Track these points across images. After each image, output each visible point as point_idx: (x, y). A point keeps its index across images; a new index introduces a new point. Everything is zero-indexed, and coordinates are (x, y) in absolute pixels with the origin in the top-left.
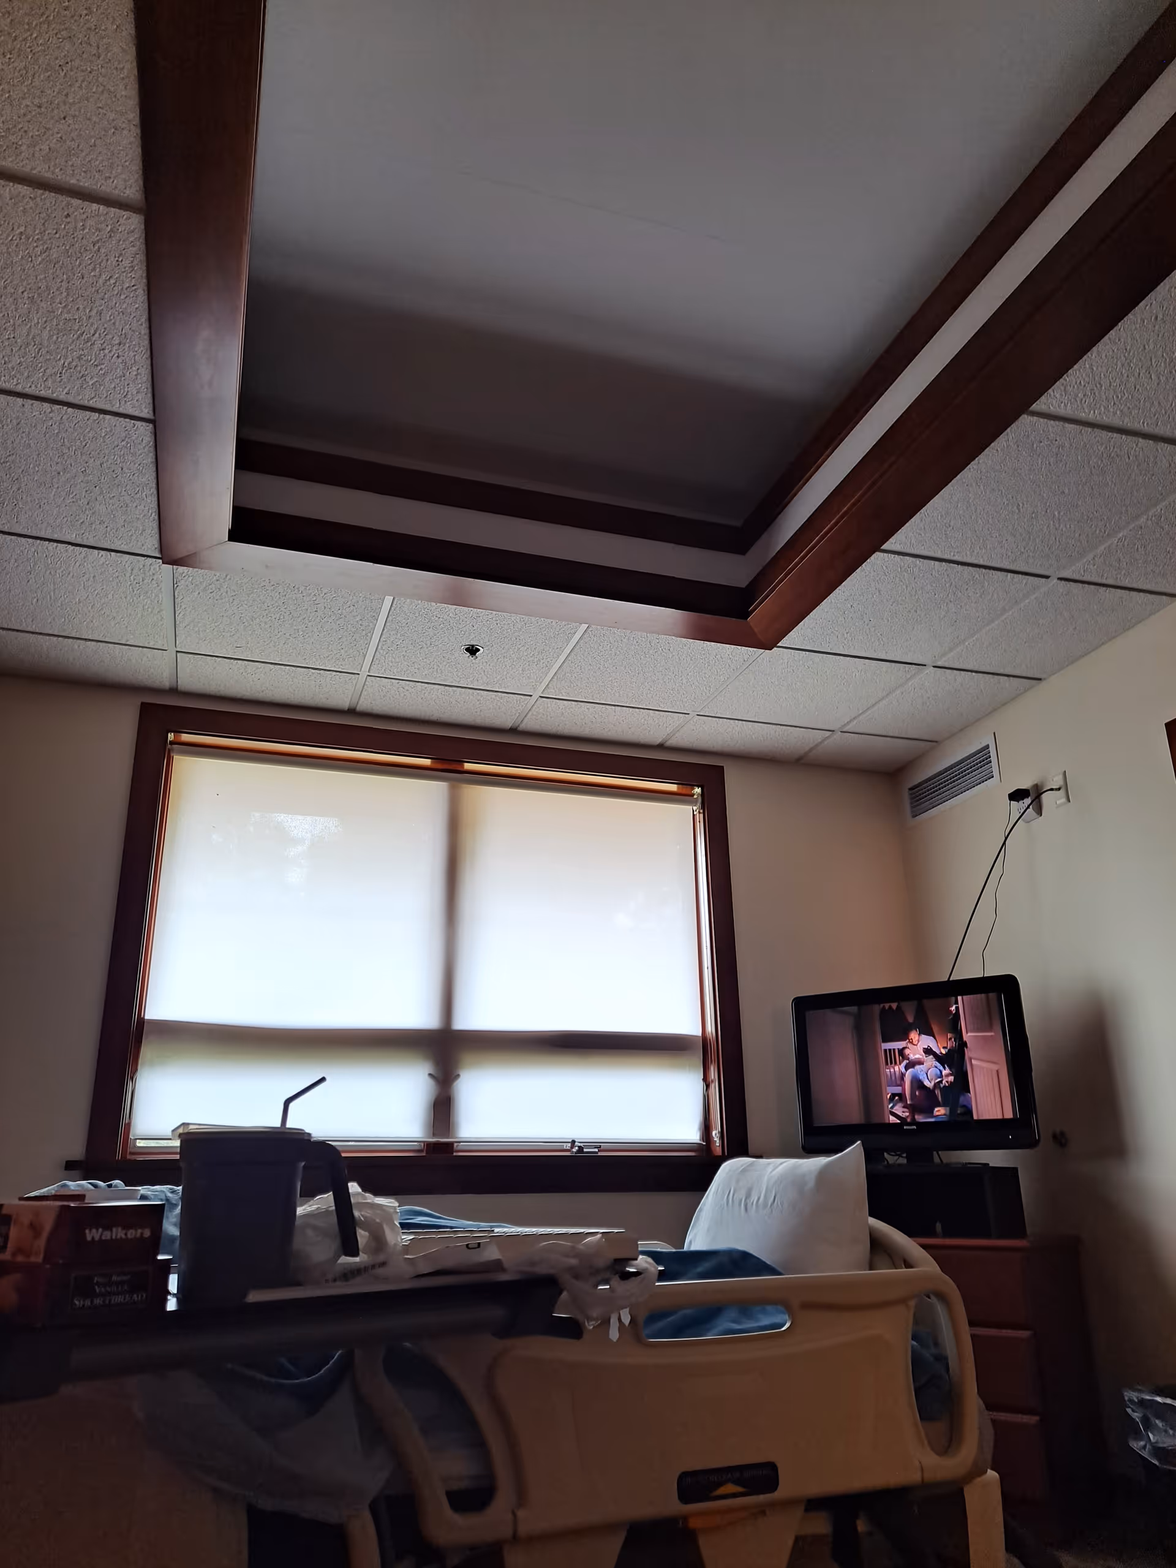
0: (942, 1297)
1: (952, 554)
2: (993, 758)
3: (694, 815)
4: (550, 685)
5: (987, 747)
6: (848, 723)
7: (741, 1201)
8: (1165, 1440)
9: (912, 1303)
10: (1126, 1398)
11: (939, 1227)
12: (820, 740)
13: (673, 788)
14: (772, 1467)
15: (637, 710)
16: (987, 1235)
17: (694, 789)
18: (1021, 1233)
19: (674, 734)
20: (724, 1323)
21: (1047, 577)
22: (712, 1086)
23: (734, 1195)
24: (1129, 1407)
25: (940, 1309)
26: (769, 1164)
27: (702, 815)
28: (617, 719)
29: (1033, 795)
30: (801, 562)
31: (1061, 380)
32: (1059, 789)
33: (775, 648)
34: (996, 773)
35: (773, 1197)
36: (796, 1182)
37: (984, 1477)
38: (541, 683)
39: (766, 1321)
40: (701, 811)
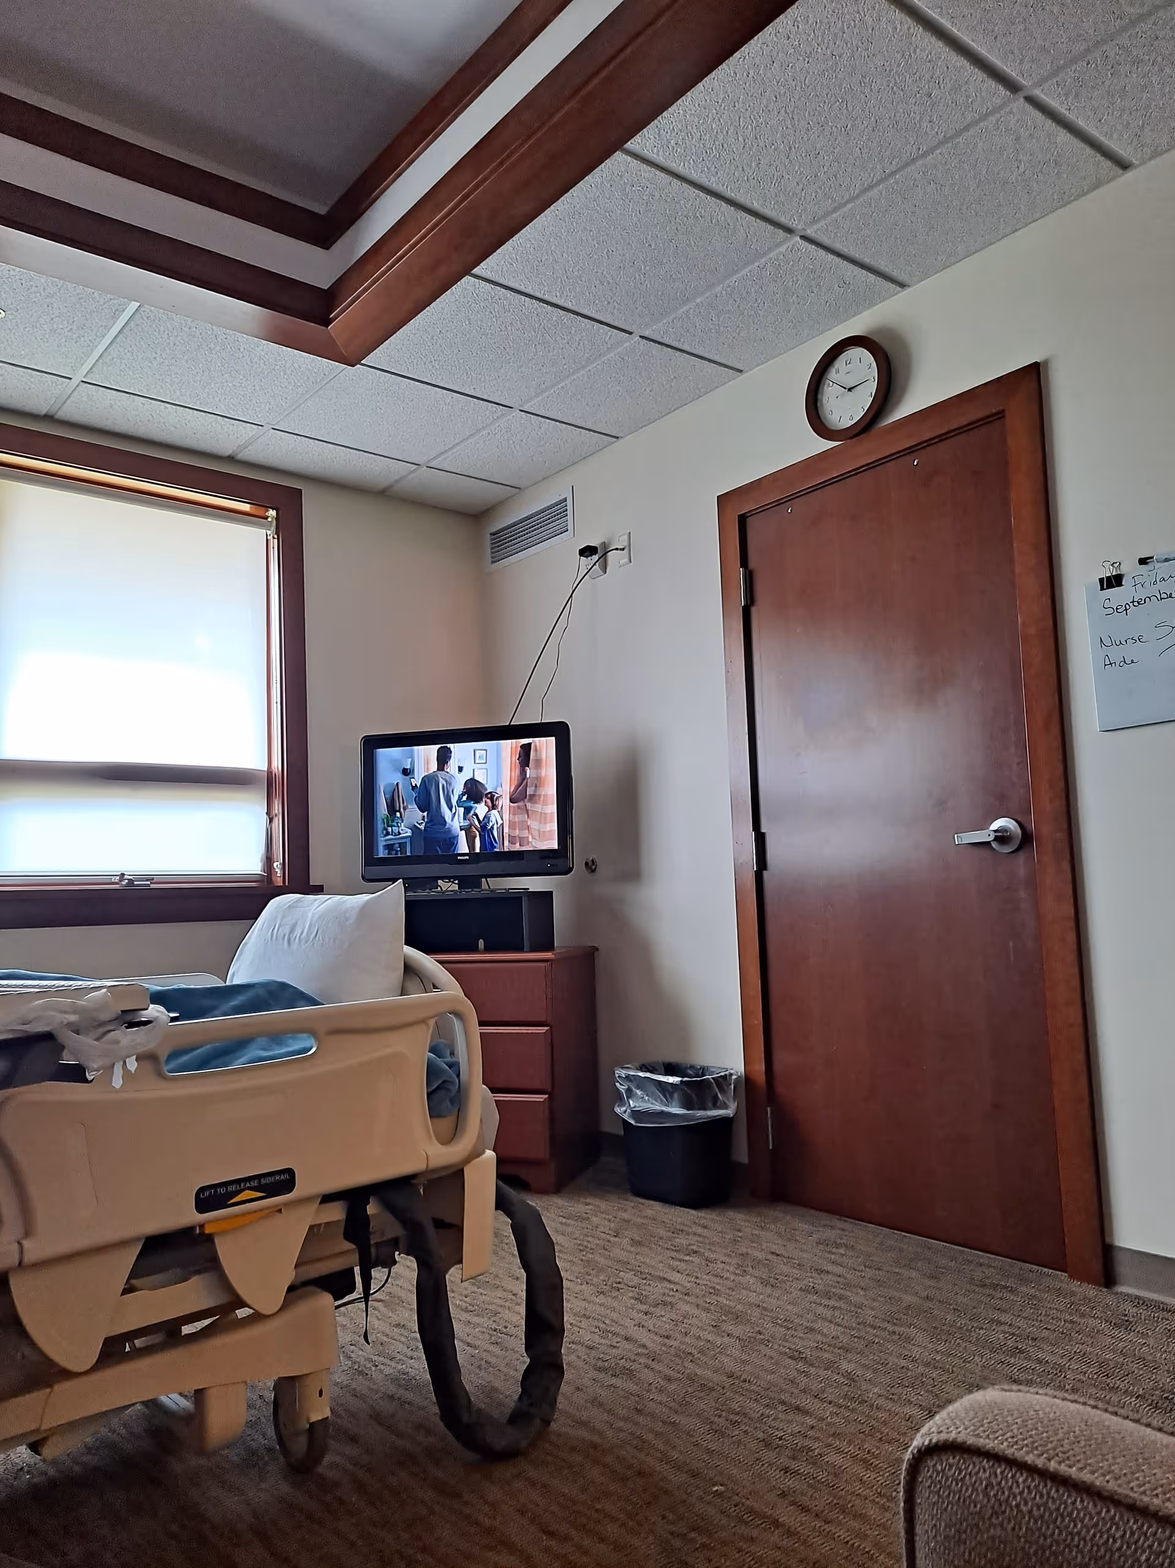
0: (458, 1015)
1: (543, 292)
2: (570, 512)
3: (267, 540)
4: (94, 369)
5: (565, 500)
6: (435, 458)
7: (284, 936)
8: (641, 1104)
9: (432, 1022)
10: (617, 1075)
11: (481, 943)
12: (405, 474)
13: (246, 507)
14: (290, 1172)
15: (202, 413)
16: (520, 949)
17: (267, 511)
18: (549, 946)
19: (247, 447)
20: (254, 1052)
21: (630, 333)
22: (276, 820)
23: (278, 930)
24: (618, 1082)
25: (457, 1024)
26: (316, 900)
27: (276, 541)
28: (179, 421)
29: (600, 552)
30: (388, 271)
31: (656, 121)
32: (623, 549)
33: (358, 366)
34: (570, 527)
35: (315, 932)
36: (338, 917)
37: (484, 1156)
38: (83, 364)
39: (296, 1047)
40: (276, 536)
